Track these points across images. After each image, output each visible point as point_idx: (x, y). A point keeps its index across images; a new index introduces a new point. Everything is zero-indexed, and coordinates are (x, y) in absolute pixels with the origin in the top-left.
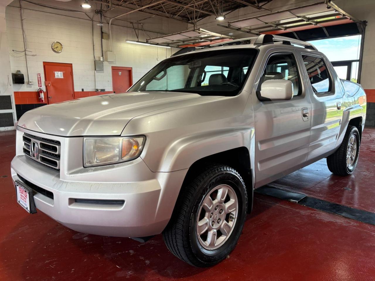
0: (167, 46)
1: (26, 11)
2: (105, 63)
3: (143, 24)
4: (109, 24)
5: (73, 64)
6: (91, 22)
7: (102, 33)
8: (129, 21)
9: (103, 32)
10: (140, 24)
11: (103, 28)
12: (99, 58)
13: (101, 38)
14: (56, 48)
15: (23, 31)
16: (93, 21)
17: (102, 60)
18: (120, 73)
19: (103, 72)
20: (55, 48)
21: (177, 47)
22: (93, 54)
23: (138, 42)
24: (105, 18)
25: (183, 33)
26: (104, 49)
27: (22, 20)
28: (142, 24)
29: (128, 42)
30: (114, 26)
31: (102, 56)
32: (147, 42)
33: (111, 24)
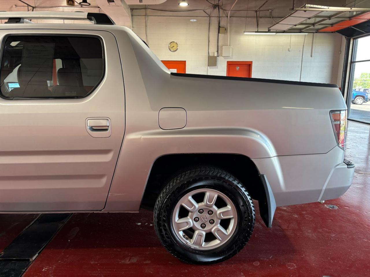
0: (300, 32)
1: (150, 17)
2: (220, 59)
3: (272, 11)
4: (228, 17)
5: (186, 62)
6: (208, 18)
7: (219, 27)
8: (254, 9)
9: (221, 26)
10: (268, 10)
11: (220, 23)
12: (214, 53)
13: (218, 33)
14: (173, 47)
15: (147, 36)
16: (210, 17)
17: (216, 55)
18: (238, 68)
19: (218, 68)
20: (171, 48)
21: (316, 32)
22: (208, 50)
23: (258, 32)
24: (224, 11)
25: (293, 13)
26: (220, 44)
27: (146, 26)
28: (270, 11)
29: (245, 33)
30: (234, 19)
31: (217, 51)
32: (269, 31)
33: (230, 17)
